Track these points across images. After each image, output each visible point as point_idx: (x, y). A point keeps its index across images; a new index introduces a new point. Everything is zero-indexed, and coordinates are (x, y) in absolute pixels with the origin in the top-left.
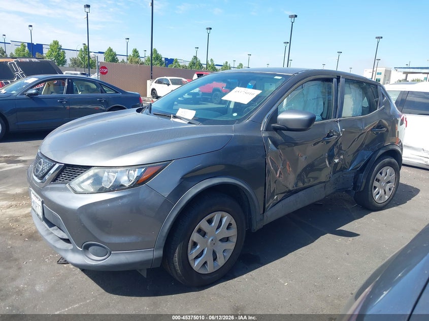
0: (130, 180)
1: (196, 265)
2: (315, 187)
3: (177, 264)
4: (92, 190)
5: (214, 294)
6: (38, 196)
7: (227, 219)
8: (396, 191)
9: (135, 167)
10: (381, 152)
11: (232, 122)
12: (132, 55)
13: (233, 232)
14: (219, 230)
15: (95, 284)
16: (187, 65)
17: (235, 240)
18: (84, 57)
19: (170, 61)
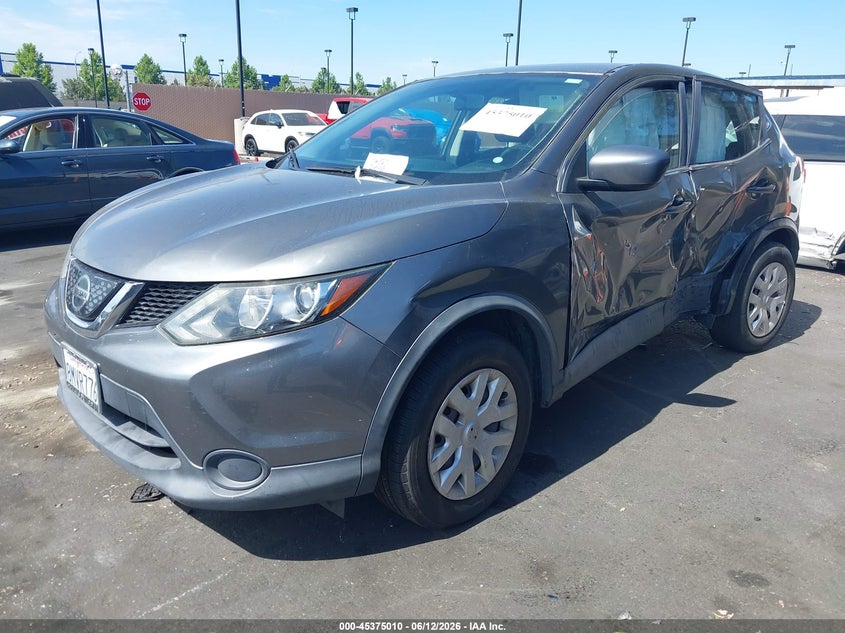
0: (302, 310)
1: (443, 482)
2: (648, 311)
3: (408, 483)
4: (219, 335)
5: (482, 541)
6: (86, 359)
7: (498, 383)
8: (788, 311)
9: (313, 279)
10: (765, 233)
11: (496, 176)
12: (193, 70)
13: (510, 411)
14: (485, 408)
15: (225, 540)
16: (309, 86)
17: (513, 426)
18: (93, 77)
19: (274, 81)
